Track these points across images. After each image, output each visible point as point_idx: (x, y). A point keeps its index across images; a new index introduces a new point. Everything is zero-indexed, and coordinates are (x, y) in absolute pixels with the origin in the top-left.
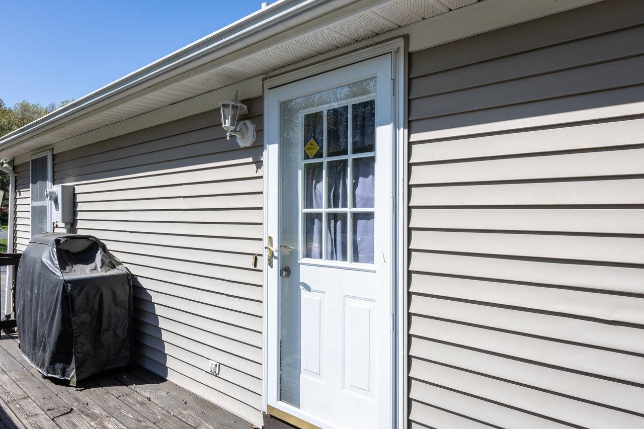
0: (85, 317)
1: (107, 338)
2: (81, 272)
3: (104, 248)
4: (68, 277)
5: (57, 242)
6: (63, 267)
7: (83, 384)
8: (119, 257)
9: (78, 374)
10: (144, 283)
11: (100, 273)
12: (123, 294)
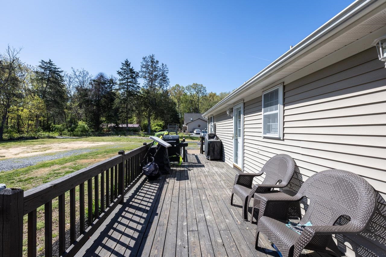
0: (212, 148)
1: (216, 153)
2: (212, 140)
3: (217, 136)
4: (209, 141)
5: (209, 134)
6: (209, 139)
7: (211, 160)
8: (220, 138)
9: (211, 158)
10: (223, 144)
11: (215, 140)
12: (219, 145)
